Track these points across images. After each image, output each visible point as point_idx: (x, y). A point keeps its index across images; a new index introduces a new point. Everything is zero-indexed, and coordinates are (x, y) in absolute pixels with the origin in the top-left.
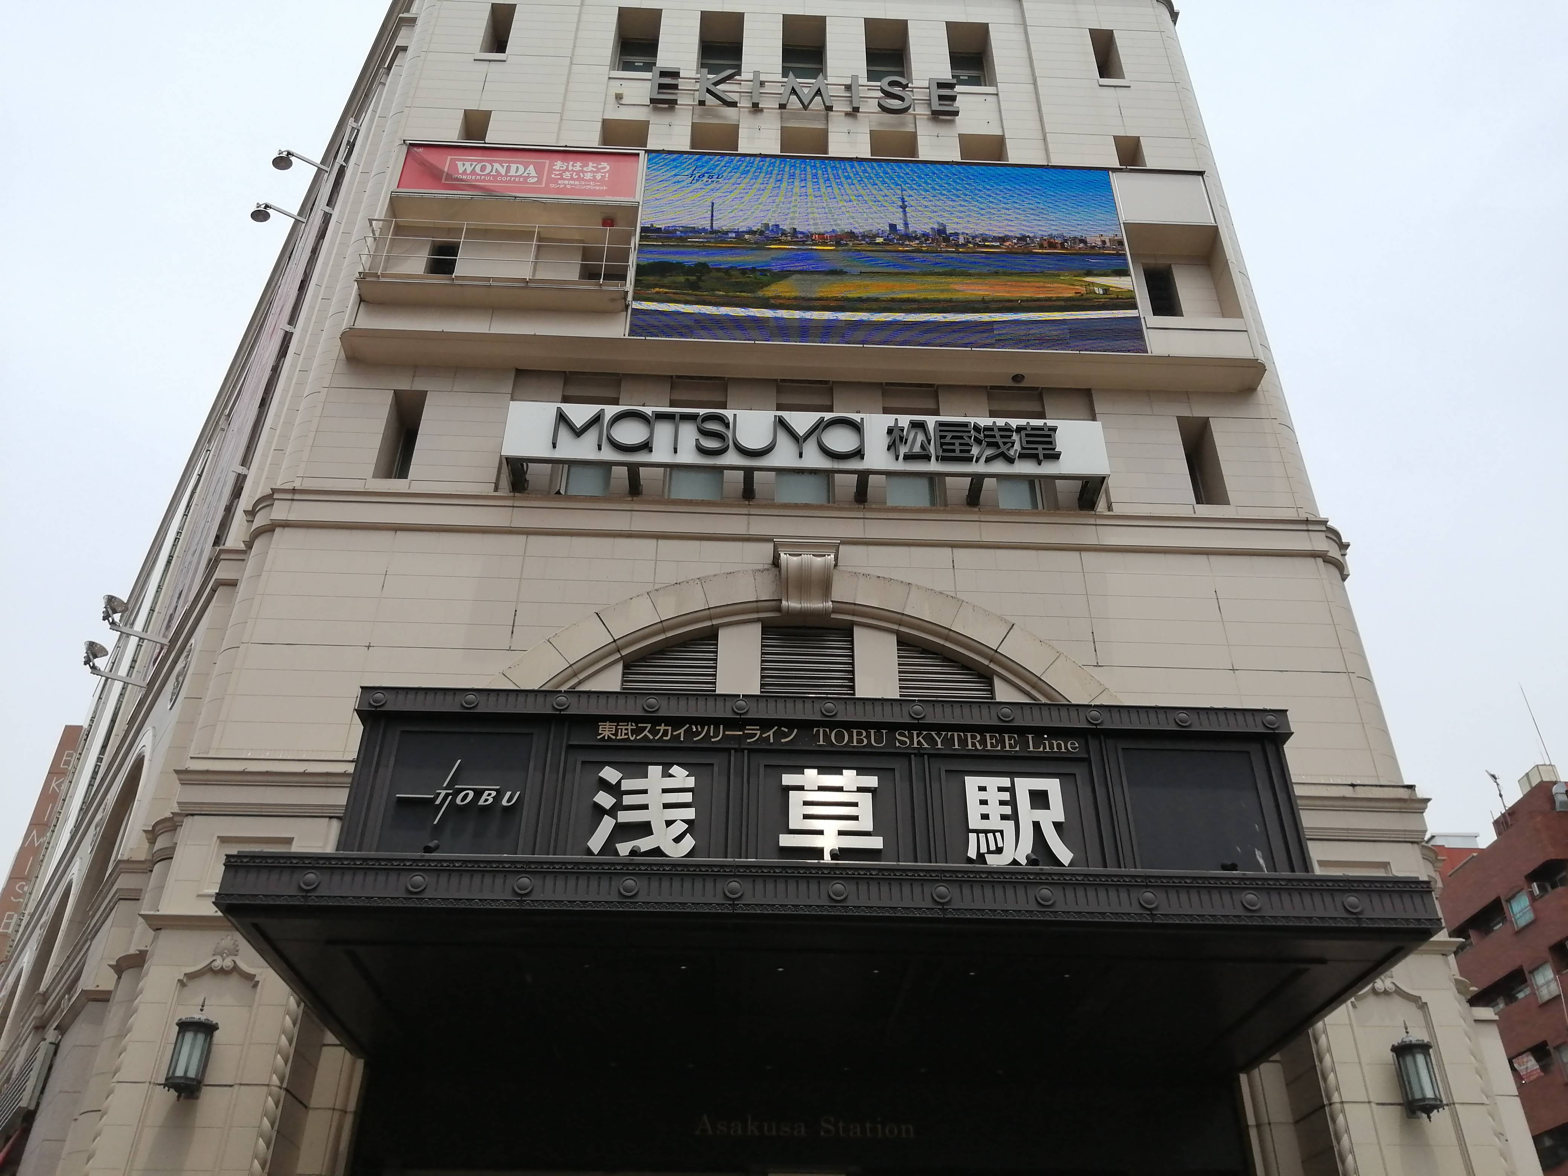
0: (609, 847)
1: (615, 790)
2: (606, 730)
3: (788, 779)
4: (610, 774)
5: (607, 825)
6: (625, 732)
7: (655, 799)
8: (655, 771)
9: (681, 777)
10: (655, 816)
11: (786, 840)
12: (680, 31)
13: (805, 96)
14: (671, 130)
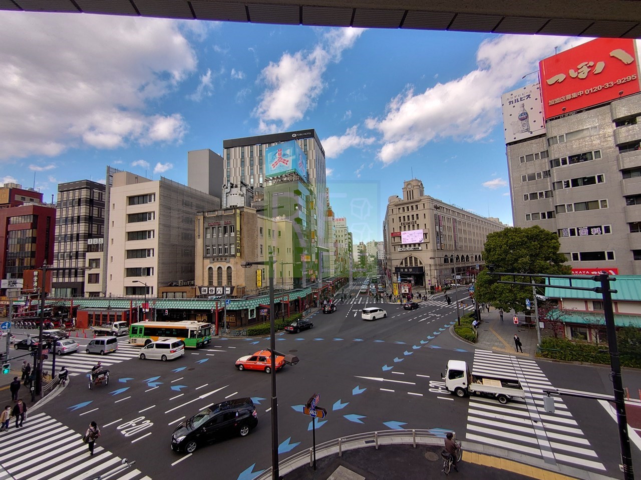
12: (402, 218)
13: (409, 223)
14: (403, 227)
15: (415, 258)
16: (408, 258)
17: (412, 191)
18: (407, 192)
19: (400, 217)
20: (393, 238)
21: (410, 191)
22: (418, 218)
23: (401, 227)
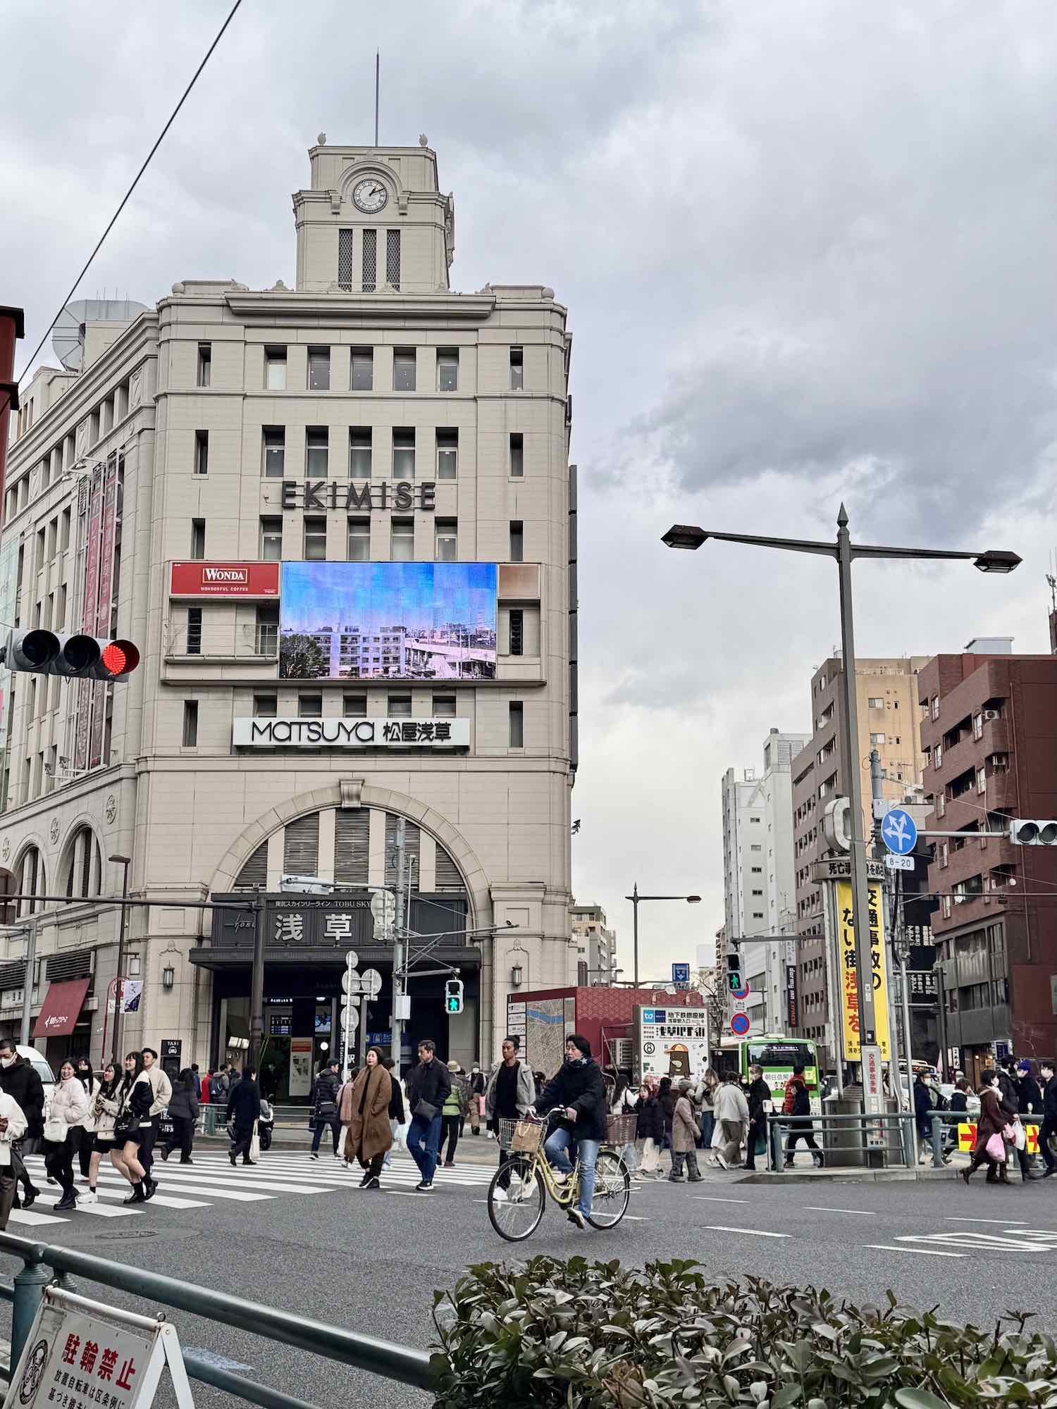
0: (280, 937)
1: (281, 921)
2: (278, 904)
3: (327, 917)
4: (280, 917)
5: (280, 931)
6: (283, 904)
7: (292, 924)
8: (291, 916)
9: (299, 917)
10: (292, 929)
11: (326, 935)
12: (295, 445)
13: (359, 498)
14: (293, 524)
15: (392, 816)
16: (328, 822)
17: (394, 234)
18: (346, 233)
19: (274, 434)
20: (182, 618)
21: (370, 233)
22: (448, 465)
23: (271, 523)
